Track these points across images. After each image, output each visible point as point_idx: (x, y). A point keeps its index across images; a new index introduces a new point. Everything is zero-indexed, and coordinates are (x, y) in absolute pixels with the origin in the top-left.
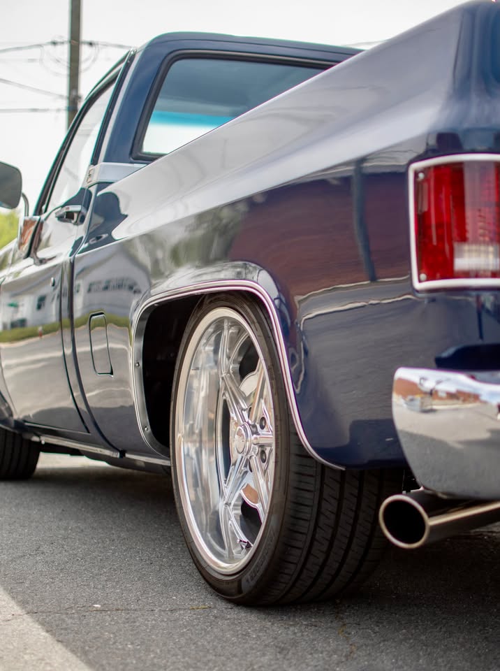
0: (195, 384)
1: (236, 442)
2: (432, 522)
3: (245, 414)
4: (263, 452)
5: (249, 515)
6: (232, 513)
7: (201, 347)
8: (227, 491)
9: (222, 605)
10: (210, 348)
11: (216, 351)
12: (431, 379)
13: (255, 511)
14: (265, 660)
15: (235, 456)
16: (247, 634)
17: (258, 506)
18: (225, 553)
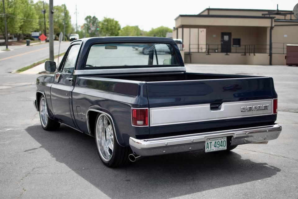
0: (99, 127)
1: (107, 137)
2: (136, 158)
3: (109, 132)
4: (112, 140)
5: (110, 150)
6: (107, 149)
7: (100, 121)
8: (106, 144)
9: (106, 167)
10: (101, 121)
11: (103, 121)
12: (134, 139)
13: (111, 150)
14: (113, 178)
15: (107, 139)
16: (110, 173)
17: (112, 149)
18: (106, 158)
